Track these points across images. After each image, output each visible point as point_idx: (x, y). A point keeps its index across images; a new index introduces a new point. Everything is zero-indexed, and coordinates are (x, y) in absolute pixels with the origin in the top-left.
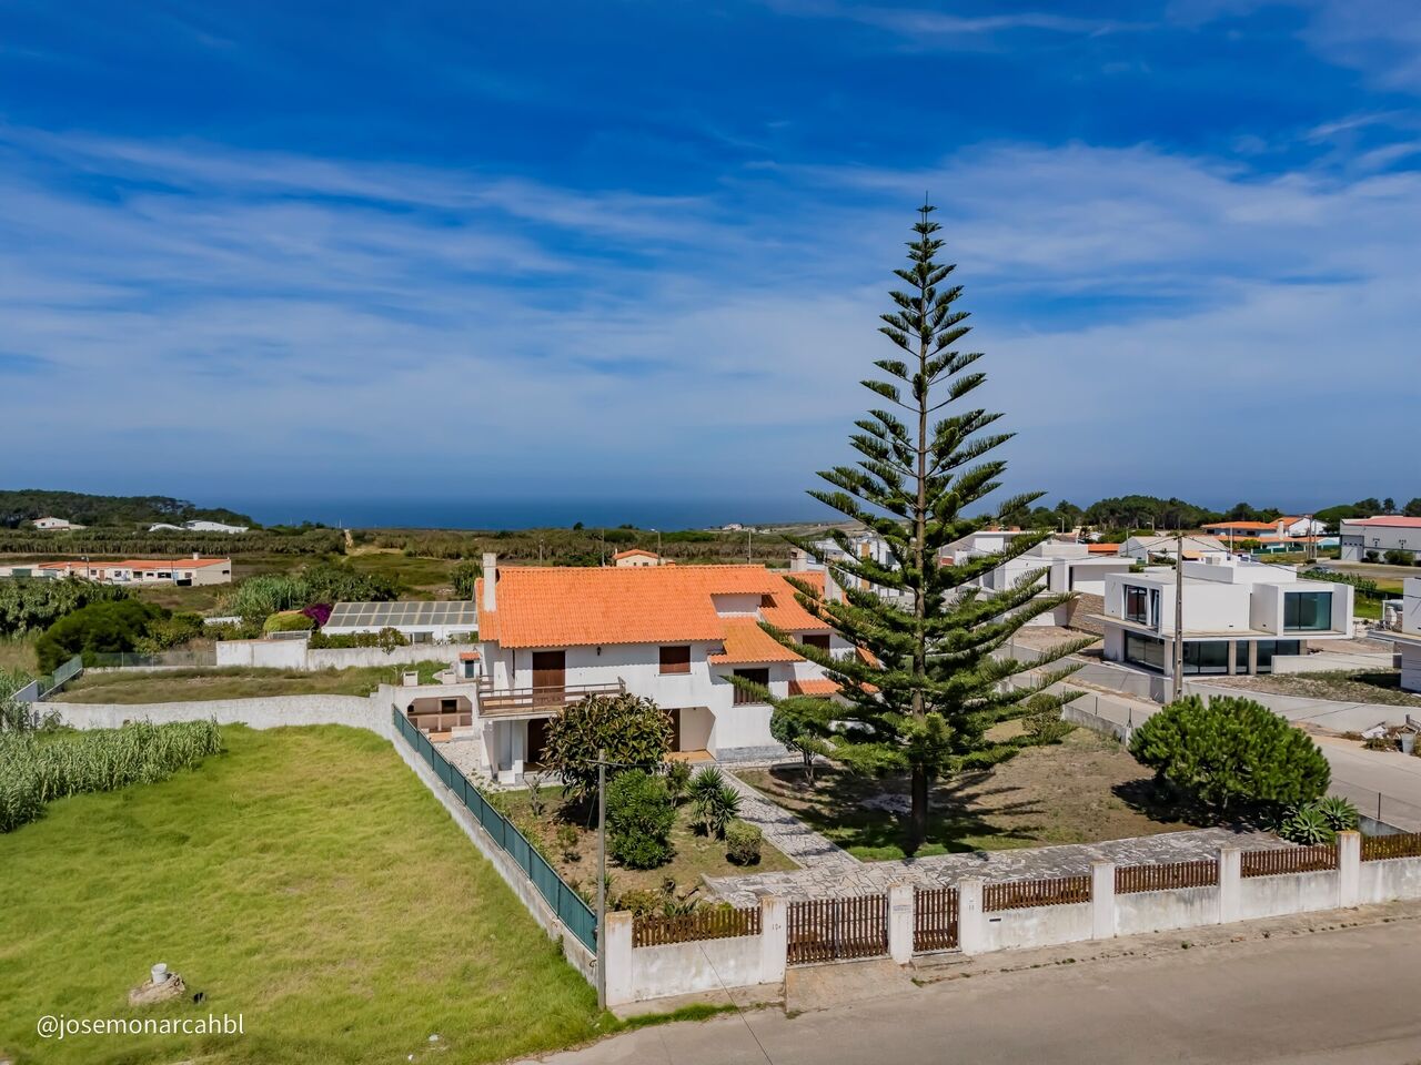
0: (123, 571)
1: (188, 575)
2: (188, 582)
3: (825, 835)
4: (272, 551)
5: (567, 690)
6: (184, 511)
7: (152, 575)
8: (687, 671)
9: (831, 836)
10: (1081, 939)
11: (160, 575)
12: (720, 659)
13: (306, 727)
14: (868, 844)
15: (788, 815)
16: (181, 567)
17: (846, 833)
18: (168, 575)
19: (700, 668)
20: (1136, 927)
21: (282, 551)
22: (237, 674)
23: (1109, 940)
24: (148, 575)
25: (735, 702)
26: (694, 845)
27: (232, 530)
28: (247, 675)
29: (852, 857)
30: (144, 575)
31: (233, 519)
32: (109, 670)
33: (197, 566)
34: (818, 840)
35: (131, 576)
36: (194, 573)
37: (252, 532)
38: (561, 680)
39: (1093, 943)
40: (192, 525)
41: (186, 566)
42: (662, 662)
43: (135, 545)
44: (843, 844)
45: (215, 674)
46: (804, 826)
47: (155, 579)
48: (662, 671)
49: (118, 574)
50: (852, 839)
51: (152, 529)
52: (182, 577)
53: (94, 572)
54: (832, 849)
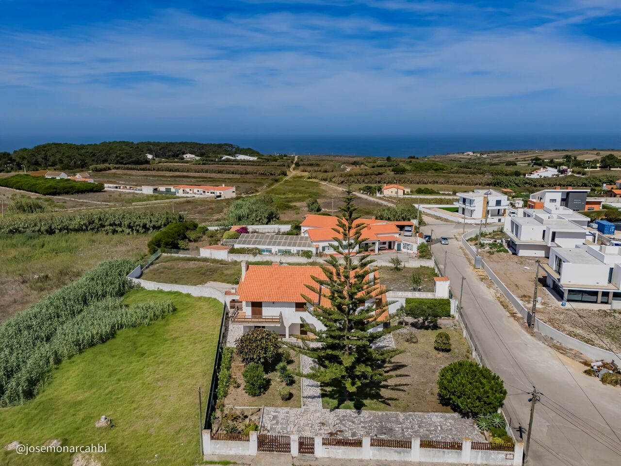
1: (220, 193)
2: (220, 196)
3: (322, 390)
5: (263, 317)
6: (236, 149)
7: (208, 192)
9: (324, 390)
10: (358, 458)
11: (211, 193)
14: (331, 397)
16: (218, 190)
17: (329, 389)
18: (214, 193)
20: (378, 458)
21: (263, 174)
27: (252, 158)
29: (321, 402)
31: (253, 154)
32: (169, 255)
33: (223, 189)
34: (317, 391)
35: (202, 192)
37: (259, 159)
38: (261, 313)
39: (361, 460)
40: (237, 156)
42: (296, 307)
44: (323, 396)
45: (199, 260)
46: (319, 383)
48: (297, 310)
49: (198, 191)
50: (328, 393)
51: (223, 158)
52: (218, 194)
53: (190, 190)
54: (318, 397)
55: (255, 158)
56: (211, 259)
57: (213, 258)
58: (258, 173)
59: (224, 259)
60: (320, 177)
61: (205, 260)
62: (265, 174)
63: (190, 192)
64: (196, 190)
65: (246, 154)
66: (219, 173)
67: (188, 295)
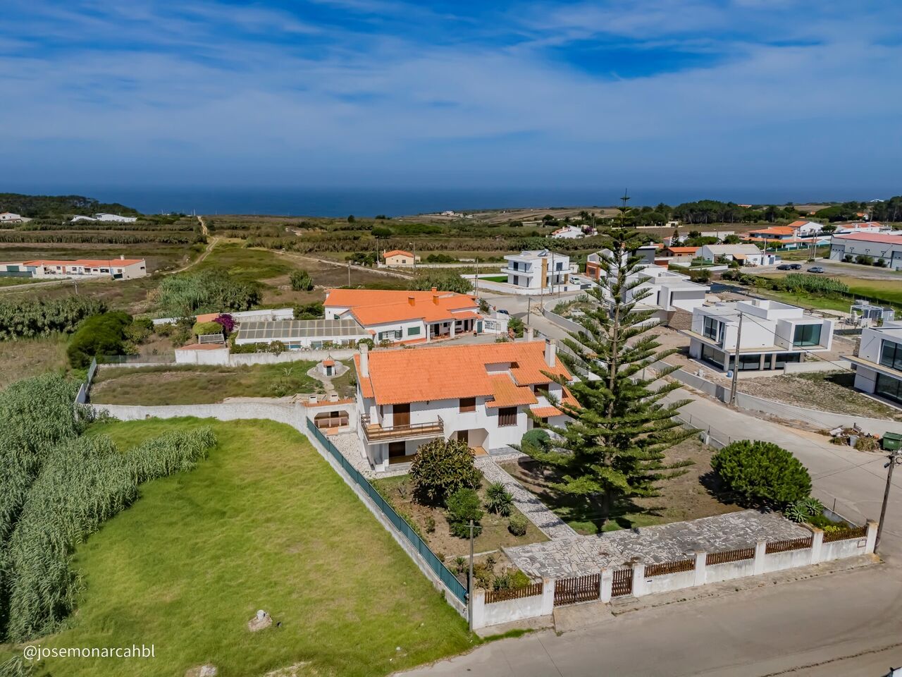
0: (78, 267)
1: (120, 271)
2: (120, 276)
3: (556, 513)
5: (412, 426)
6: (92, 206)
7: (97, 270)
9: (560, 513)
10: (688, 586)
11: (102, 271)
12: (492, 404)
14: (578, 520)
15: (534, 497)
17: (565, 510)
18: (107, 271)
19: (480, 408)
20: (714, 580)
23: (701, 587)
24: (94, 270)
25: (499, 424)
26: (490, 520)
27: (127, 220)
29: (571, 529)
30: (92, 270)
32: (113, 366)
33: (123, 265)
34: (551, 516)
35: (83, 271)
36: (124, 270)
37: (140, 222)
38: (407, 421)
39: (694, 589)
40: (100, 216)
41: (117, 265)
42: (461, 406)
44: (566, 520)
46: (543, 506)
47: (98, 273)
48: (461, 411)
49: (75, 269)
50: (569, 516)
51: (74, 220)
52: (116, 272)
53: (59, 268)
54: (560, 523)
55: (134, 220)
56: (200, 366)
57: (201, 363)
58: (157, 240)
59: (222, 363)
60: (270, 244)
61: (188, 368)
62: (171, 242)
63: (58, 271)
64: (69, 268)
65: (114, 213)
66: (83, 241)
67: (212, 420)
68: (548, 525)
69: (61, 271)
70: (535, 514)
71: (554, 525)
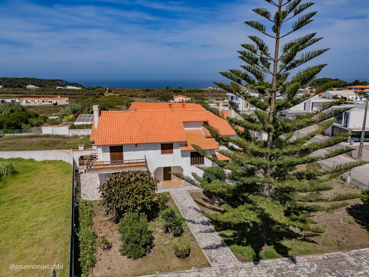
0: (40, 100)
1: (57, 102)
2: (56, 104)
3: (221, 235)
4: (84, 94)
5: (124, 162)
7: (47, 102)
8: (172, 152)
9: (225, 236)
12: (185, 148)
13: (52, 161)
14: (239, 244)
15: (206, 219)
16: (54, 100)
17: (229, 233)
19: (177, 151)
21: (87, 94)
22: (47, 137)
24: (46, 102)
25: (191, 164)
27: (77, 88)
28: (51, 137)
30: (45, 102)
31: (78, 85)
32: (12, 135)
33: (59, 99)
34: (216, 238)
35: (42, 102)
36: (58, 101)
37: (82, 89)
38: (121, 158)
40: (67, 87)
41: (56, 100)
42: (162, 149)
43: (49, 93)
44: (228, 243)
45: (41, 137)
46: (212, 227)
47: (48, 103)
48: (162, 153)
49: (39, 101)
50: (232, 239)
51: (57, 88)
54: (223, 245)
55: (80, 88)
57: (55, 134)
60: (128, 95)
64: (36, 101)
65: (73, 86)
66: (54, 94)
68: (211, 248)
69: (33, 102)
70: (204, 235)
71: (217, 247)
